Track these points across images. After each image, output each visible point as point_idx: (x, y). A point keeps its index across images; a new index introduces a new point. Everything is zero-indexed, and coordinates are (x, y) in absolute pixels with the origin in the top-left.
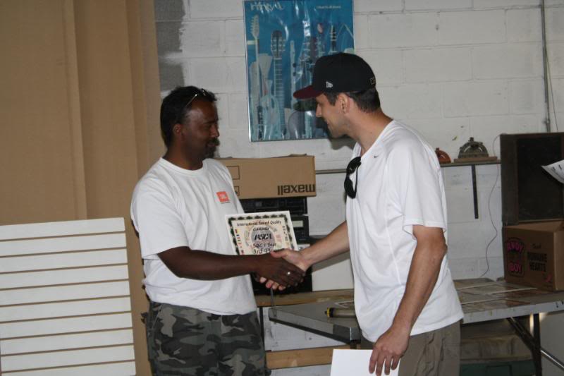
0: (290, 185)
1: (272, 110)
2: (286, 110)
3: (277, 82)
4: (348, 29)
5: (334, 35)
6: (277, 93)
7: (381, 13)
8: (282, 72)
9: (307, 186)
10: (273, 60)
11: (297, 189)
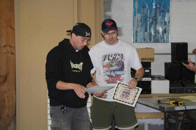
0: (145, 58)
1: (141, 33)
2: (145, 32)
3: (143, 23)
4: (168, 6)
5: (163, 8)
6: (142, 27)
7: (180, 1)
8: (145, 20)
9: (151, 58)
10: (142, 16)
11: (148, 59)
